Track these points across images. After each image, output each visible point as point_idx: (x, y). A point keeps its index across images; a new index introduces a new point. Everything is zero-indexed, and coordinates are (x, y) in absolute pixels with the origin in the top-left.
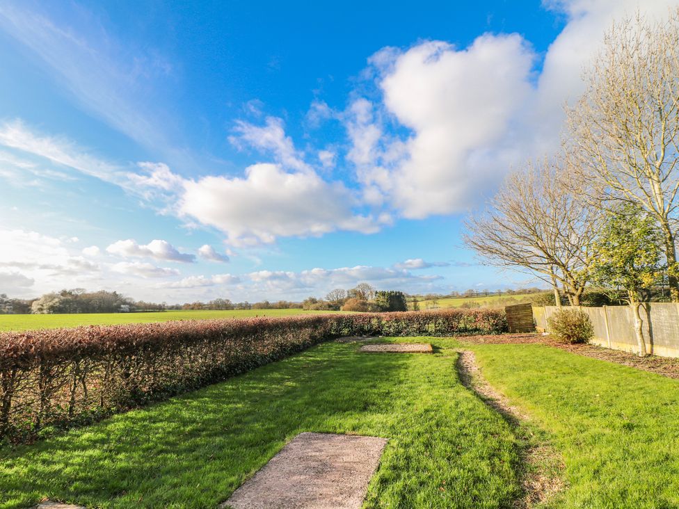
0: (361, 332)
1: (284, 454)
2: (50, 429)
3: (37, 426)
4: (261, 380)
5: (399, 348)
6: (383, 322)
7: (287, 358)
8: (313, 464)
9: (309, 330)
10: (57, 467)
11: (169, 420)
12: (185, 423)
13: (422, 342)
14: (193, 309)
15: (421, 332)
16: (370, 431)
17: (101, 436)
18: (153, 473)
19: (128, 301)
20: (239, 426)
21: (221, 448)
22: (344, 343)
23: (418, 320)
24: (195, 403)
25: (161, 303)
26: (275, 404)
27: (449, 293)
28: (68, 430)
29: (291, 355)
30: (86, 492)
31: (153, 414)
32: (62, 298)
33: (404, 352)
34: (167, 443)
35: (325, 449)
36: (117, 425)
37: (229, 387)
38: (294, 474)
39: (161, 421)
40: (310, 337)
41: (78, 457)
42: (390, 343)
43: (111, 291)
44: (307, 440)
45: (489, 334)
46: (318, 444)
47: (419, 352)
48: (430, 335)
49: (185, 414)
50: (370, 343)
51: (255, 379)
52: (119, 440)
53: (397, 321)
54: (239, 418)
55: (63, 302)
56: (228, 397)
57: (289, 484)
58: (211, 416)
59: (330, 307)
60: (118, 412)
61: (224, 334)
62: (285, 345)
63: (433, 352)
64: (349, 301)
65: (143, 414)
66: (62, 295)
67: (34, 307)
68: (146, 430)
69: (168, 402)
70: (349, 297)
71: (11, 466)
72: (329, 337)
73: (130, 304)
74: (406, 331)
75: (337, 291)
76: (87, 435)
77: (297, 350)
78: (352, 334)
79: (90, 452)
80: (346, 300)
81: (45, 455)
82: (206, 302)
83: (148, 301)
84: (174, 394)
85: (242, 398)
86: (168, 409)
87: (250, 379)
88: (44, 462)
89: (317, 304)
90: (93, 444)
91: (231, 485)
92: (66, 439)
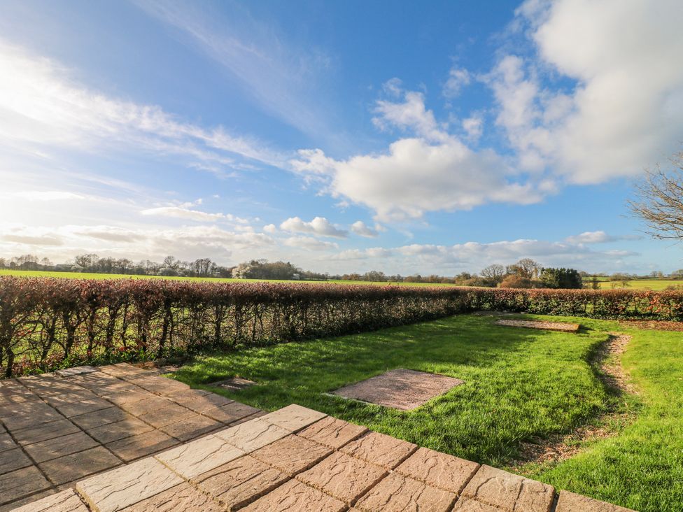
0: (503, 307)
1: (381, 377)
2: (241, 345)
3: (235, 343)
4: (388, 336)
5: (538, 325)
6: (530, 299)
7: (418, 324)
8: (397, 384)
9: (444, 301)
10: (244, 363)
11: (312, 350)
12: (322, 353)
13: (571, 321)
14: (350, 279)
15: (575, 311)
16: (455, 375)
17: (269, 352)
18: (296, 374)
19: (299, 270)
20: (358, 360)
21: (341, 368)
22: (480, 316)
23: (571, 299)
24: (332, 343)
25: (324, 273)
26: (390, 351)
27: (649, 274)
28: (251, 348)
29: (422, 320)
30: (258, 376)
31: (303, 346)
32: (252, 266)
33: (541, 329)
34: (308, 362)
35: (411, 378)
36: (280, 348)
37: (360, 337)
38: (382, 387)
39: (307, 350)
40: (445, 308)
41: (255, 360)
42: (531, 320)
43: (286, 262)
44: (401, 373)
45: (667, 319)
46: (408, 375)
47: (560, 330)
48: (586, 316)
49: (324, 349)
50: (508, 318)
51: (383, 335)
52: (280, 356)
53: (546, 298)
54: (359, 355)
55: (253, 270)
56: (357, 343)
57: (376, 390)
58: (340, 352)
59: (485, 283)
60: (281, 342)
61: (359, 296)
62: (418, 312)
63: (577, 332)
64: (508, 278)
65: (296, 345)
66: (252, 264)
67: (234, 273)
68: (296, 353)
69: (314, 340)
70: (508, 274)
71: (221, 360)
72: (466, 310)
73: (300, 273)
74: (556, 309)
75: (494, 267)
76: (262, 351)
77: (429, 317)
78: (492, 309)
79: (263, 359)
80: (505, 276)
81: (239, 357)
82: (362, 274)
83: (314, 271)
84: (319, 337)
85: (366, 345)
86: (312, 345)
87: (378, 334)
88: (238, 360)
89: (471, 280)
90: (265, 356)
91: (339, 385)
92: (250, 352)
